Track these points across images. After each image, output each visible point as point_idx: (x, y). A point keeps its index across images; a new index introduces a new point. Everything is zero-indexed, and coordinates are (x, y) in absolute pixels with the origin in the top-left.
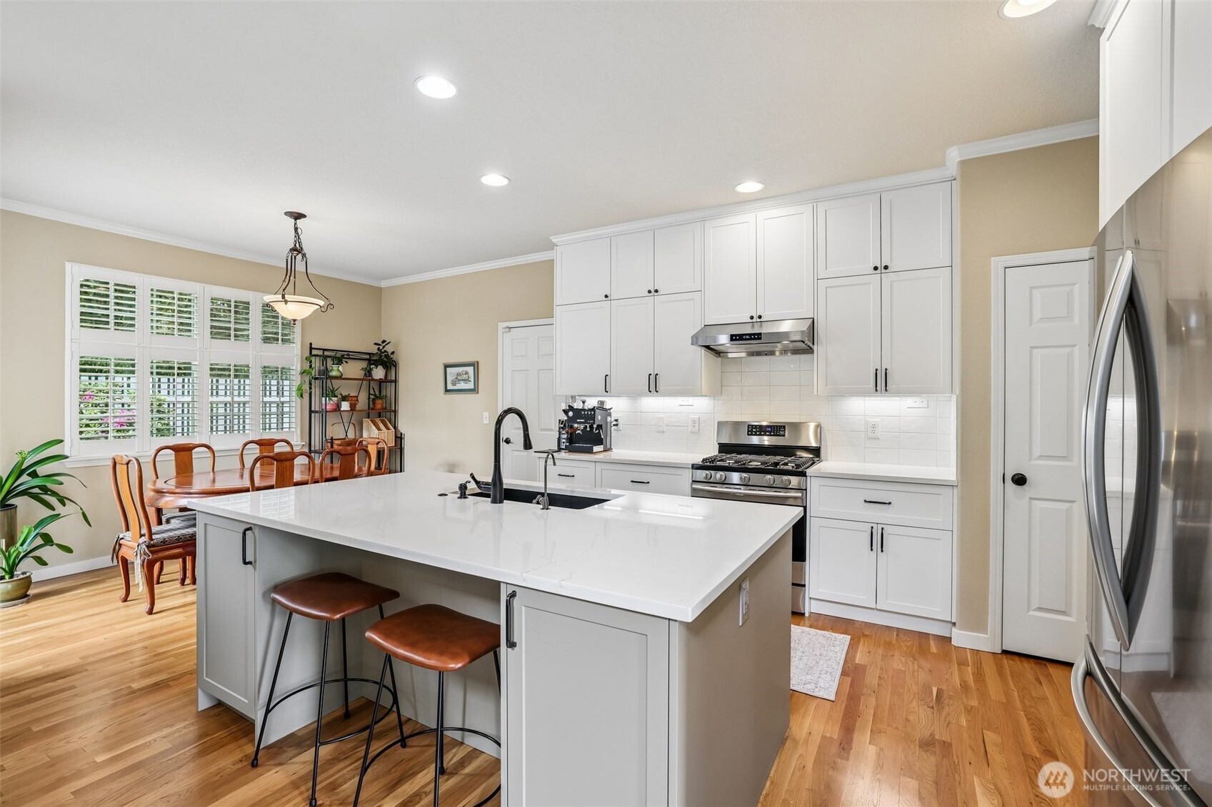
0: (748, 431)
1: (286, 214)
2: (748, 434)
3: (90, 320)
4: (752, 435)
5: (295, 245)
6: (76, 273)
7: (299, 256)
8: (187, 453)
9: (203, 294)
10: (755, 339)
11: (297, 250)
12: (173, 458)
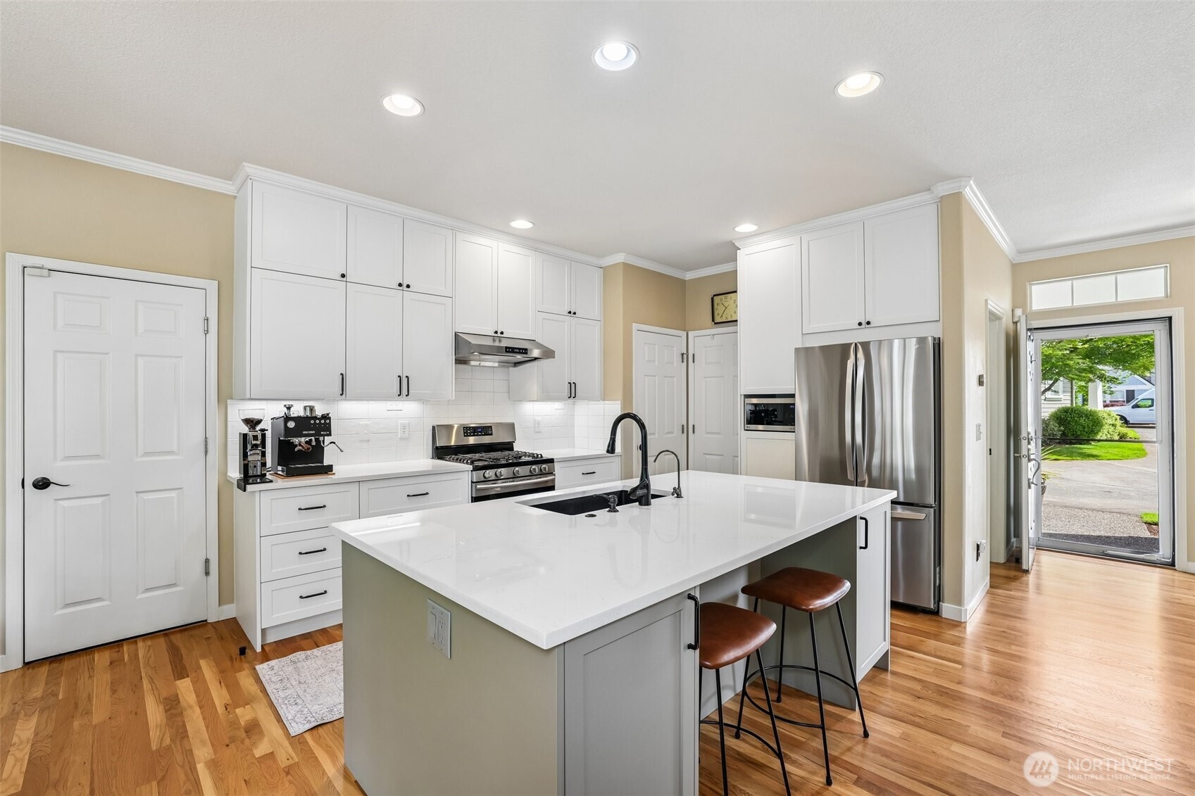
0: (464, 433)
2: (465, 436)
4: (468, 436)
10: (522, 353)
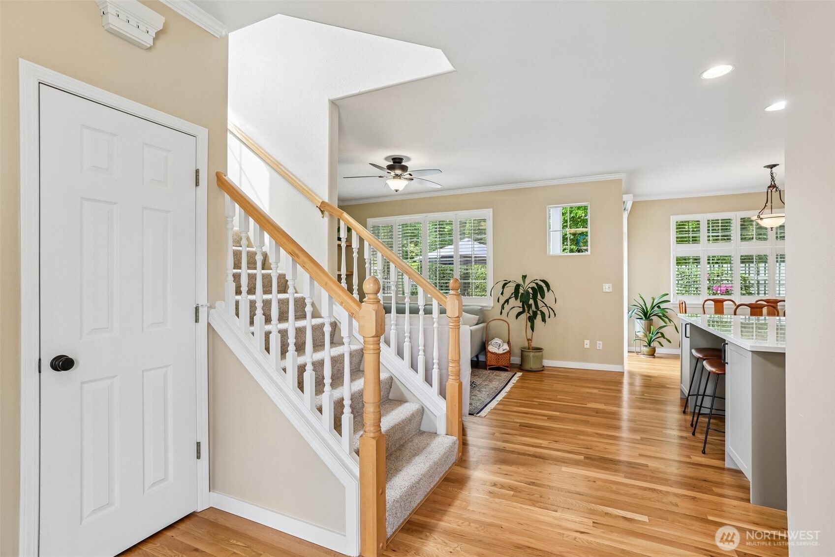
1: (765, 167)
3: (680, 240)
5: (771, 184)
6: (674, 219)
7: (775, 189)
8: (721, 303)
9: (735, 218)
11: (773, 186)
12: (713, 306)
